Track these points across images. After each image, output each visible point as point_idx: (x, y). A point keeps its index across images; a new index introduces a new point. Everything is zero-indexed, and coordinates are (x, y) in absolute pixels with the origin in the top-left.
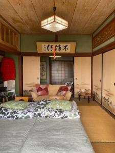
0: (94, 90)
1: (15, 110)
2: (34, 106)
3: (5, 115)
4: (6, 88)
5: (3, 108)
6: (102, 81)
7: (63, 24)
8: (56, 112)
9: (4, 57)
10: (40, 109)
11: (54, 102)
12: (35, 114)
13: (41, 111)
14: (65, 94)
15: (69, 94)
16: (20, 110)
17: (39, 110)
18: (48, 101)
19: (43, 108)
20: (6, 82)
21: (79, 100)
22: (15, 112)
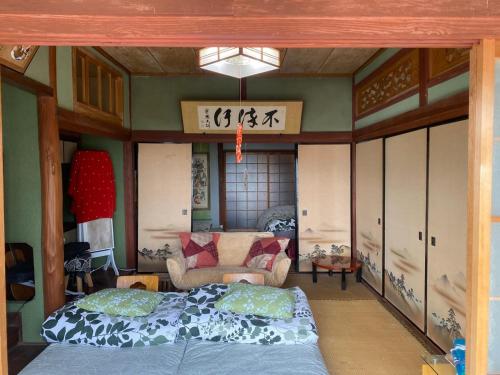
0: (360, 248)
1: (120, 320)
2: (177, 307)
3: (90, 336)
4: (87, 245)
5: (85, 314)
6: (383, 222)
7: (265, 58)
8: (244, 324)
9: (79, 148)
10: (198, 314)
11: (237, 295)
12: (182, 331)
13: (200, 322)
14: (271, 263)
15: (284, 264)
16: (136, 318)
17: (194, 318)
18: (219, 290)
19: (206, 311)
20: (85, 225)
21: (315, 280)
22: (120, 326)
